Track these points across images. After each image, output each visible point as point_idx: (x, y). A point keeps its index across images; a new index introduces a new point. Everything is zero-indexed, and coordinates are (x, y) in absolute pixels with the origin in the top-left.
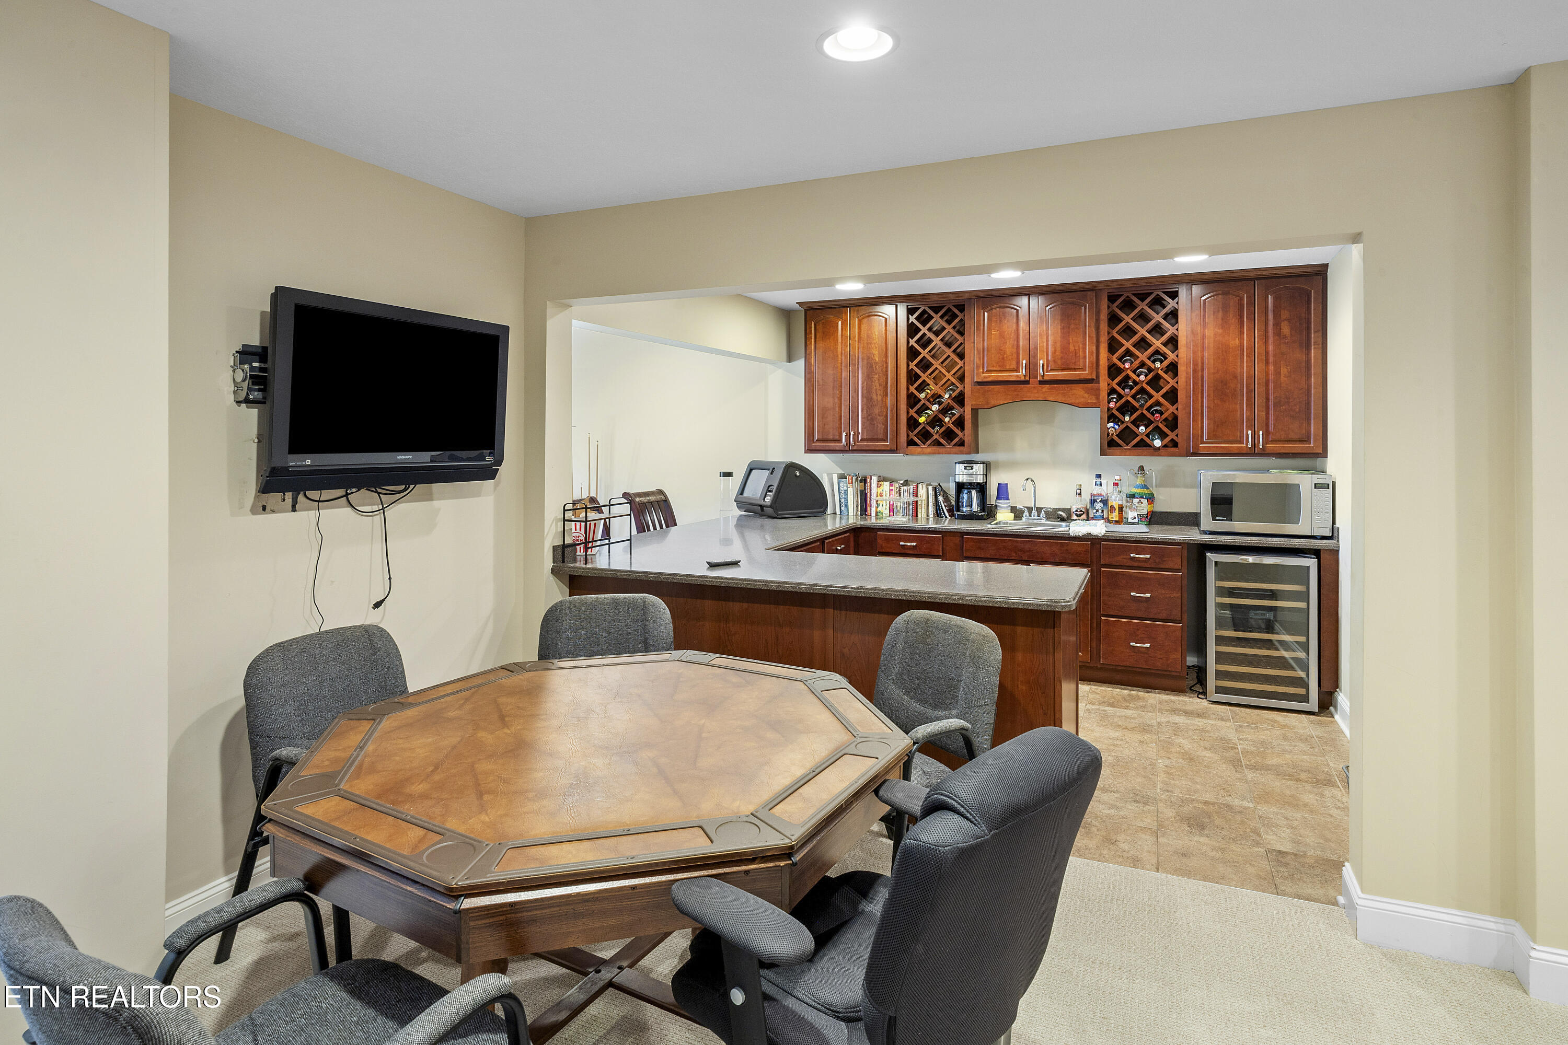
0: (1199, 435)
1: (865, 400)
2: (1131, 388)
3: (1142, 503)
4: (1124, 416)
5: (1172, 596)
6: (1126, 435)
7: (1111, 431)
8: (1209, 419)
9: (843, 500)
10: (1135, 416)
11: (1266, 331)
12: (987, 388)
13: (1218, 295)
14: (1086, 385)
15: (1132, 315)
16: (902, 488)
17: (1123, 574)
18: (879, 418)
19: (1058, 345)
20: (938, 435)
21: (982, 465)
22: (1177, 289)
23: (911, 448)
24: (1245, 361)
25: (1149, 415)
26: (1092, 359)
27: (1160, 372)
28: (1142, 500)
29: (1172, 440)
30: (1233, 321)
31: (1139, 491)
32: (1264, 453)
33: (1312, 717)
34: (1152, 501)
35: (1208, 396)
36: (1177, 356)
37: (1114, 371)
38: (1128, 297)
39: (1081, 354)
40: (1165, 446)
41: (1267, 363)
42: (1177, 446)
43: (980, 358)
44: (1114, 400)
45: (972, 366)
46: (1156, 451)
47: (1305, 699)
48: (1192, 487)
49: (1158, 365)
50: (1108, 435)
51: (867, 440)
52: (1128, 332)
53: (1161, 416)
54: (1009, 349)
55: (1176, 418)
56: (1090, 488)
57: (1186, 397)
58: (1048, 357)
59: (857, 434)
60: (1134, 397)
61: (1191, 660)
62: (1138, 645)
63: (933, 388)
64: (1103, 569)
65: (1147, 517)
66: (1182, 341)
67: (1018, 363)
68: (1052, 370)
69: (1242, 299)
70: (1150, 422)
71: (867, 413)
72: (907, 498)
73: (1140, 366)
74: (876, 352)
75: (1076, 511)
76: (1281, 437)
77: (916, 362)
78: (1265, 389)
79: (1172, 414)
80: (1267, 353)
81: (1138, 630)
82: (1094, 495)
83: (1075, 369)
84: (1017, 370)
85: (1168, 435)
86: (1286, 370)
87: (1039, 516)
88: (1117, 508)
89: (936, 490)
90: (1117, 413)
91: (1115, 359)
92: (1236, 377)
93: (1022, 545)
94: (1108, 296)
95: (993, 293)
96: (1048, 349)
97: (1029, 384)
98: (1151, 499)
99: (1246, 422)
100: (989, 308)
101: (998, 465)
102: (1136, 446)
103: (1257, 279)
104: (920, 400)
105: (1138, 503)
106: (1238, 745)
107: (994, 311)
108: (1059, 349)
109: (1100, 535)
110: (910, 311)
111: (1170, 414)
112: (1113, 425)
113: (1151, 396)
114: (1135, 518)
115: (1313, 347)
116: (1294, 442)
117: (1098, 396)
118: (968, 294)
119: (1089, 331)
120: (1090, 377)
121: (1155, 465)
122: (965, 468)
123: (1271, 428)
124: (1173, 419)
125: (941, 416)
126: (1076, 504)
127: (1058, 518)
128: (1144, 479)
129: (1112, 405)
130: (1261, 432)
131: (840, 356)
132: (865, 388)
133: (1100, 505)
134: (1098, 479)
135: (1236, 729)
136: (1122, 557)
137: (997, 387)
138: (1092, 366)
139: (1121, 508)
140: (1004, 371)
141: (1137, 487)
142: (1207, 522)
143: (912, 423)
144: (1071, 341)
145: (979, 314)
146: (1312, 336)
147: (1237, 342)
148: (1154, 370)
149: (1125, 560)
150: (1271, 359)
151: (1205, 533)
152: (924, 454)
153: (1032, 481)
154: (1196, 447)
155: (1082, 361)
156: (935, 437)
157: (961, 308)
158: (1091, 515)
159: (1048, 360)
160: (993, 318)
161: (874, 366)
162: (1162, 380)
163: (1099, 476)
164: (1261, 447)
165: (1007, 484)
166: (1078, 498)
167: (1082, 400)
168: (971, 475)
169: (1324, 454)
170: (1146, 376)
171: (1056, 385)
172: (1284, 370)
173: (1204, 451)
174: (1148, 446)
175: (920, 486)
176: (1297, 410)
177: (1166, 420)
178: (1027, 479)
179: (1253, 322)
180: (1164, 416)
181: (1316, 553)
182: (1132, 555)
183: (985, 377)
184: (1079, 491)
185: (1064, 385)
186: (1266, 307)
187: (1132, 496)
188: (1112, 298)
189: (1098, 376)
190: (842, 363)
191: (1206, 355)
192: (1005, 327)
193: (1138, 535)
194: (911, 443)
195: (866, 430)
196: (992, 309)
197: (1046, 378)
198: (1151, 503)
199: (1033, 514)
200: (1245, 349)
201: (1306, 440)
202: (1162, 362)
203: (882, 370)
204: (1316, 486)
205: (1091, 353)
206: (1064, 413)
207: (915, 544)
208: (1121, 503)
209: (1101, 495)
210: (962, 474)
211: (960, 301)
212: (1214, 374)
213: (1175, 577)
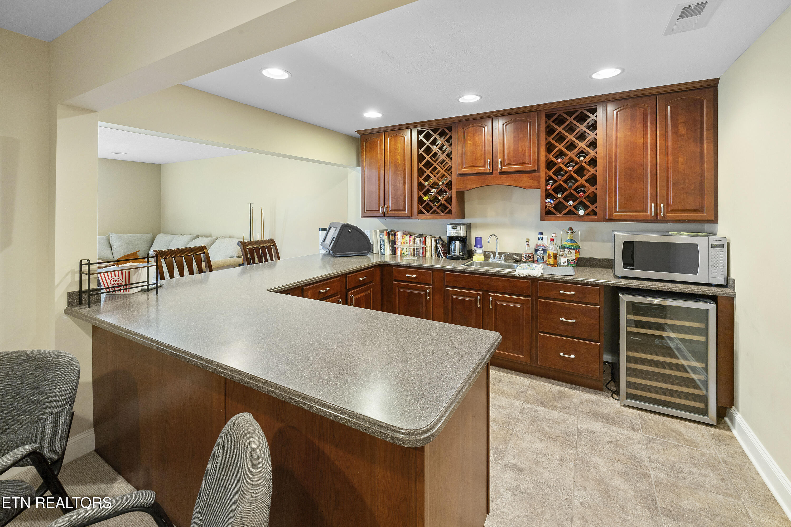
0: (613, 207)
1: (393, 187)
2: (563, 176)
3: (571, 252)
4: (557, 195)
5: (592, 322)
6: (559, 207)
7: (549, 204)
8: (620, 195)
9: (382, 246)
10: (565, 194)
11: (666, 132)
12: (465, 178)
13: (627, 108)
14: (531, 174)
15: (563, 126)
16: (416, 239)
17: (554, 304)
18: (401, 197)
19: (512, 149)
20: (436, 207)
21: (463, 226)
22: (596, 107)
23: (421, 216)
24: (649, 153)
25: (575, 194)
26: (534, 156)
27: (583, 164)
28: (571, 250)
29: (593, 210)
30: (640, 127)
31: (569, 244)
32: (664, 220)
33: (711, 429)
34: (578, 251)
35: (620, 179)
36: (596, 153)
37: (550, 165)
38: (560, 115)
39: (527, 154)
40: (588, 214)
41: (667, 155)
42: (596, 215)
43: (461, 159)
44: (551, 184)
45: (456, 164)
46: (581, 218)
47: (705, 412)
48: (607, 241)
49: (582, 159)
50: (546, 207)
51: (394, 211)
52: (561, 138)
53: (584, 194)
54: (479, 153)
55: (595, 195)
56: (534, 242)
57: (603, 181)
58: (505, 157)
59: (388, 207)
60: (565, 182)
61: (607, 358)
62: (567, 356)
63: (434, 179)
64: (540, 300)
65: (575, 261)
66: (599, 143)
67: (485, 161)
68: (507, 165)
69: (646, 110)
70: (577, 198)
71: (394, 195)
72: (418, 246)
73: (570, 162)
74: (399, 158)
75: (526, 256)
76: (679, 208)
77: (423, 163)
78: (665, 173)
79: (593, 193)
80: (667, 147)
81: (566, 344)
82: (537, 246)
83: (523, 164)
84: (484, 166)
85: (590, 207)
86: (682, 159)
87: (500, 258)
88: (552, 255)
89: (436, 240)
90: (552, 193)
91: (551, 157)
92: (642, 165)
93: (483, 280)
94: (546, 115)
95: (470, 117)
96: (505, 151)
97: (492, 174)
98: (577, 249)
99: (650, 197)
100: (466, 128)
101: (476, 226)
102: (566, 214)
103: (658, 94)
104: (425, 186)
105: (568, 252)
106: (651, 470)
107: (469, 129)
108: (512, 151)
109: (537, 277)
110: (420, 133)
111: (591, 192)
112: (550, 201)
113: (577, 181)
114: (565, 262)
115: (705, 142)
116: (690, 212)
117: (539, 182)
118: (453, 119)
119: (533, 138)
120: (533, 169)
121: (580, 227)
122: (453, 228)
123: (671, 202)
124: (594, 196)
125: (438, 196)
126: (526, 251)
127: (514, 260)
128: (572, 236)
129: (548, 187)
130: (662, 205)
131: (379, 161)
132: (393, 180)
133: (541, 252)
134: (540, 236)
135: (646, 444)
136: (554, 292)
137: (472, 177)
138: (535, 161)
139: (555, 256)
140: (476, 166)
141: (568, 241)
142: (619, 269)
143: (420, 200)
144: (520, 145)
145: (460, 132)
146: (705, 133)
147: (643, 140)
148: (579, 163)
149: (556, 295)
150: (670, 151)
151: (618, 277)
152: (427, 219)
153: (495, 236)
154: (611, 215)
155: (527, 158)
156: (435, 208)
157: (450, 129)
158: (536, 259)
159: (504, 159)
160: (469, 133)
161: (398, 166)
162: (586, 171)
163: (541, 234)
164: (662, 215)
165: (481, 238)
166: (527, 248)
167: (528, 184)
168: (457, 232)
169: (715, 220)
170: (573, 167)
171: (510, 175)
172: (681, 159)
173: (617, 218)
174: (575, 214)
175: (427, 238)
176: (692, 188)
177: (588, 196)
178: (492, 235)
179: (655, 125)
180: (586, 194)
181: (713, 299)
182: (561, 292)
183: (464, 171)
184: (527, 243)
185: (515, 175)
186: (666, 115)
187: (563, 248)
188: (549, 116)
189: (539, 168)
190: (380, 165)
191: (618, 150)
192: (476, 139)
193: (565, 278)
194: (420, 212)
195: (393, 205)
196: (468, 128)
197: (503, 171)
198: (578, 253)
199: (496, 257)
200: (649, 145)
201: (701, 210)
202: (585, 157)
203: (403, 168)
204: (712, 246)
205: (534, 153)
206: (518, 193)
207: (415, 276)
208: (555, 252)
209: (543, 246)
210: (451, 232)
211: (448, 124)
212: (624, 164)
213: (594, 310)
